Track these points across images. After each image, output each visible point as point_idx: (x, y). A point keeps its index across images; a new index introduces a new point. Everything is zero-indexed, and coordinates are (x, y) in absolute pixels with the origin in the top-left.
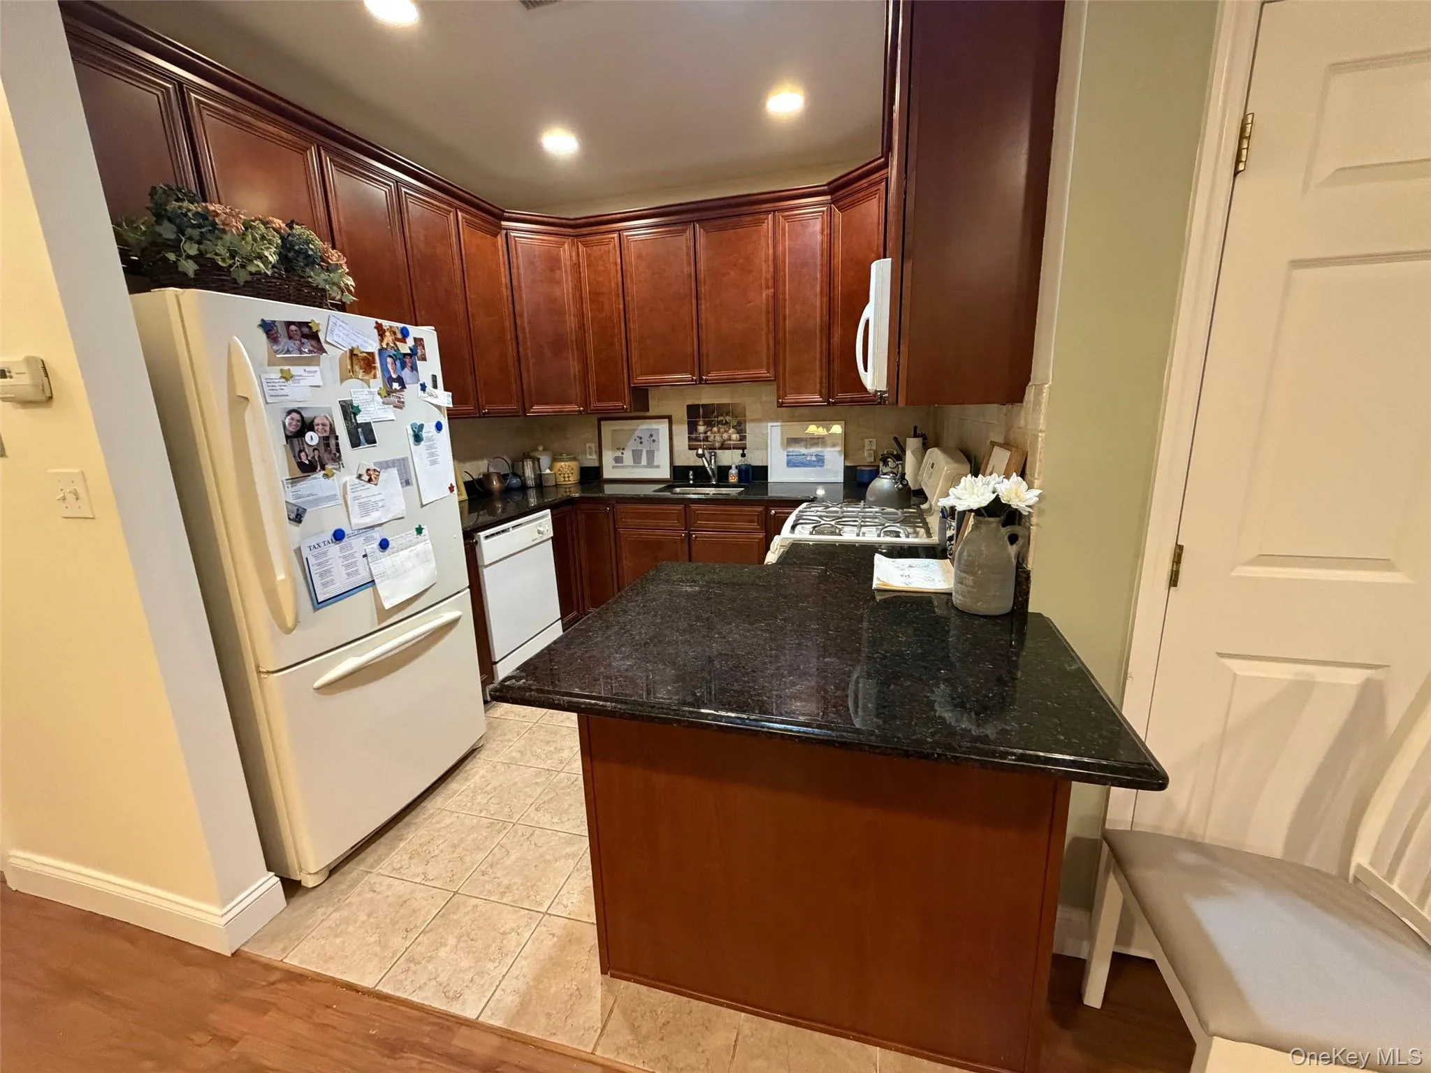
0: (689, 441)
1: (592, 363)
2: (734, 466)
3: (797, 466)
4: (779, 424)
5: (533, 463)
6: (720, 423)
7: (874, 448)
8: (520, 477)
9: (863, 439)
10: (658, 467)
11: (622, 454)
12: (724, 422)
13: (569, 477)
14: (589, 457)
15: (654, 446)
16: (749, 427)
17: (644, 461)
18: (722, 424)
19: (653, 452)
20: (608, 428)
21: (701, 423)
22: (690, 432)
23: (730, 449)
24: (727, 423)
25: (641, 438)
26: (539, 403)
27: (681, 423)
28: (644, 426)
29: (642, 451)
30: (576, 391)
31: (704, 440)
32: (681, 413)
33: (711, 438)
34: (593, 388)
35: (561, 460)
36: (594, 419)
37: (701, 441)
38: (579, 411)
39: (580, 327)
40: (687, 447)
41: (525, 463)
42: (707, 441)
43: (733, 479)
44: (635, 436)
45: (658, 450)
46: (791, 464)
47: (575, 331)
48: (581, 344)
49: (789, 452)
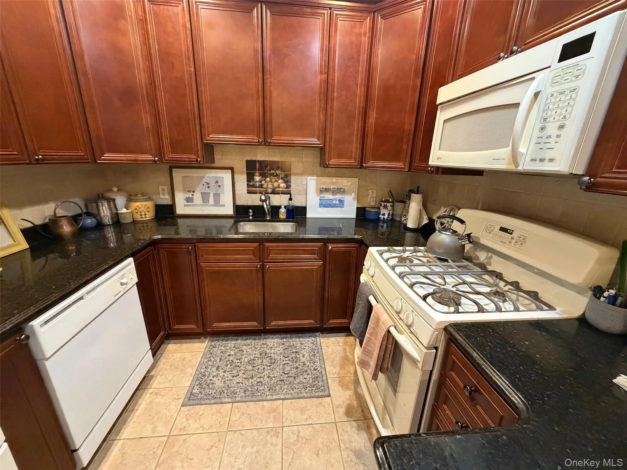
0: (248, 187)
1: (164, 118)
2: (283, 207)
3: (326, 207)
4: (315, 178)
5: (109, 205)
6: (272, 175)
7: (374, 196)
8: (95, 217)
9: (367, 190)
10: (224, 206)
11: (193, 195)
12: (275, 174)
13: (145, 214)
14: (162, 197)
15: (220, 190)
16: (293, 179)
17: (212, 201)
18: (274, 176)
19: (219, 194)
20: (178, 175)
21: (257, 174)
22: (248, 181)
23: (279, 194)
24: (277, 175)
25: (208, 184)
26: (109, 151)
27: (242, 173)
28: (211, 175)
29: (209, 193)
30: (150, 142)
31: (259, 187)
32: (240, 165)
33: (265, 186)
34: (166, 142)
35: (137, 201)
36: (166, 167)
37: (257, 187)
38: (155, 161)
39: (150, 84)
40: (246, 191)
41: (100, 204)
42: (262, 187)
43: (283, 216)
44: (203, 182)
45: (223, 193)
46: (322, 205)
47: (146, 86)
48: (153, 101)
49: (322, 197)
